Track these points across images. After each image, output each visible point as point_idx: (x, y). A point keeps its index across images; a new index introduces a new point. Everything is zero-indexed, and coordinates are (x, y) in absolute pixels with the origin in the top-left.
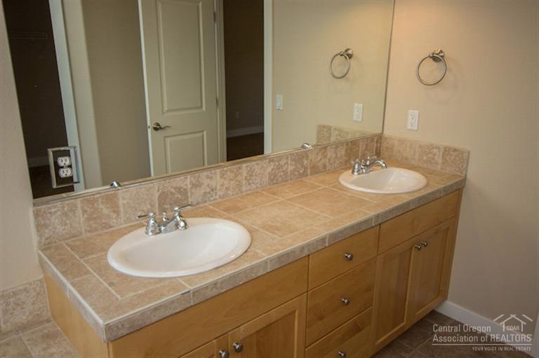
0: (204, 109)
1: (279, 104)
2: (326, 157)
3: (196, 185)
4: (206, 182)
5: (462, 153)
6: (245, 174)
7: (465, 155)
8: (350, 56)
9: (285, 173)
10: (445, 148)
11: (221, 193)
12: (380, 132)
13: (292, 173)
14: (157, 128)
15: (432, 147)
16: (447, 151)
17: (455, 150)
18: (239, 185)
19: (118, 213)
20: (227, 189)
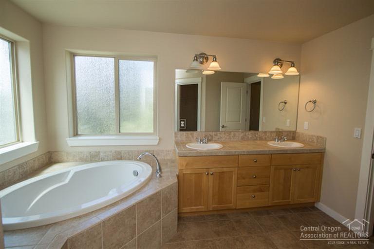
0: (240, 122)
1: (264, 121)
2: (266, 135)
3: (216, 135)
4: (219, 135)
5: (323, 138)
6: (232, 135)
7: (325, 139)
8: (285, 103)
9: (248, 137)
10: (317, 137)
11: (223, 139)
12: (295, 130)
13: (251, 138)
14: (223, 127)
15: (312, 136)
16: (318, 137)
17: (321, 137)
18: (230, 138)
19: (193, 138)
20: (226, 138)
